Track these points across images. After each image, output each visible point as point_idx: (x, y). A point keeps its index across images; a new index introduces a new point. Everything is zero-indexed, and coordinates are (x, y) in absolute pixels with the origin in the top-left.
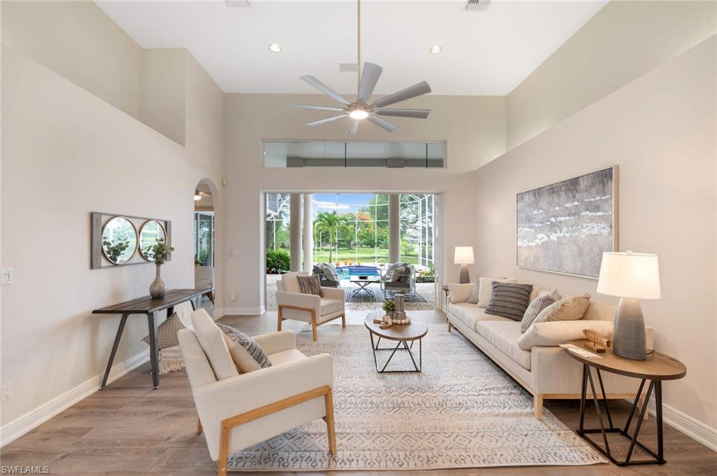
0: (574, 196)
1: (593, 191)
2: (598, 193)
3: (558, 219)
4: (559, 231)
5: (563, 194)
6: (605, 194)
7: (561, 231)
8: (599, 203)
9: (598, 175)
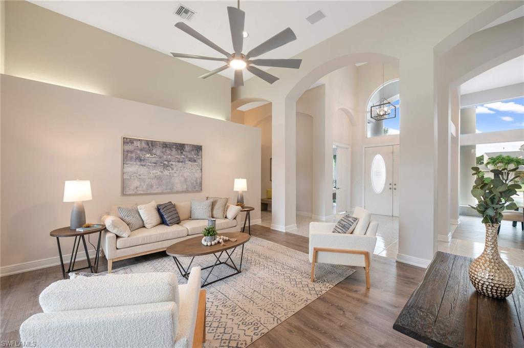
0: (182, 153)
1: (193, 153)
2: (195, 155)
3: (170, 163)
4: (170, 169)
5: (174, 150)
6: (198, 156)
7: (173, 169)
8: (196, 159)
9: (195, 147)
